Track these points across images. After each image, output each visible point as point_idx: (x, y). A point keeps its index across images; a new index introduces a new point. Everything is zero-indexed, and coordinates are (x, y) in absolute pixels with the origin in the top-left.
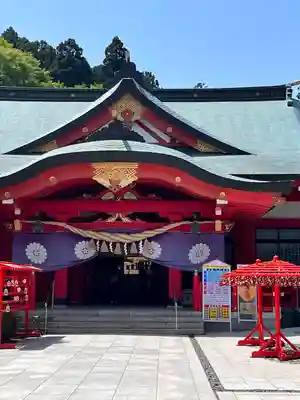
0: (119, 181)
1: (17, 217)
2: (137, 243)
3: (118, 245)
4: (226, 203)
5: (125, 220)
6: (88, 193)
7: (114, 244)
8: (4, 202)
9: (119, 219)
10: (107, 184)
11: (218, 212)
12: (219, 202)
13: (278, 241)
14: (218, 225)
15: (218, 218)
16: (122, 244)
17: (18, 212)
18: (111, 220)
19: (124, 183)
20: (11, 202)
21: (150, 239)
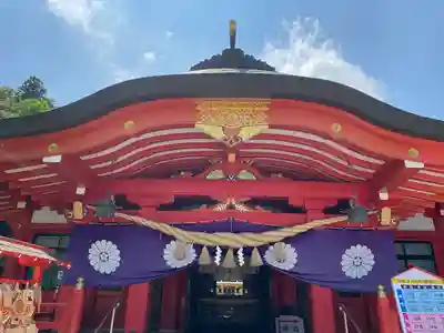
0: (239, 130)
1: (79, 198)
3: (230, 253)
4: (421, 165)
5: (241, 208)
8: (46, 159)
9: (231, 207)
10: (218, 134)
11: (384, 196)
12: (409, 164)
14: (386, 216)
15: (385, 203)
17: (82, 191)
18: (220, 208)
19: (246, 134)
20: (57, 159)
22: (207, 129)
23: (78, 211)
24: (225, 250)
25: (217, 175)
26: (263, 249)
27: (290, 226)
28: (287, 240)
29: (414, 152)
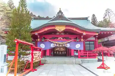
1: (39, 38)
2: (64, 44)
5: (62, 39)
7: (59, 45)
8: (36, 34)
9: (60, 39)
11: (82, 37)
12: (84, 34)
13: (90, 44)
14: (82, 40)
15: (82, 38)
16: (61, 44)
17: (39, 37)
18: (59, 39)
19: (62, 30)
20: (37, 34)
21: (67, 43)
22: (57, 29)
23: (39, 40)
25: (58, 34)
29: (85, 32)
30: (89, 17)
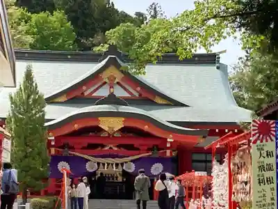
0: (114, 128)
1: (53, 146)
3: (110, 165)
4: (173, 141)
5: (115, 148)
6: (92, 132)
8: (49, 138)
9: (111, 148)
10: (107, 129)
11: (168, 145)
12: (169, 140)
13: (206, 162)
14: (168, 153)
15: (168, 148)
17: (53, 143)
18: (106, 148)
19: (116, 129)
20: (53, 139)
22: (102, 127)
23: (54, 151)
24: (108, 164)
25: (105, 134)
26: (122, 164)
27: (133, 156)
28: (131, 161)
29: (171, 136)
30: (225, 51)
